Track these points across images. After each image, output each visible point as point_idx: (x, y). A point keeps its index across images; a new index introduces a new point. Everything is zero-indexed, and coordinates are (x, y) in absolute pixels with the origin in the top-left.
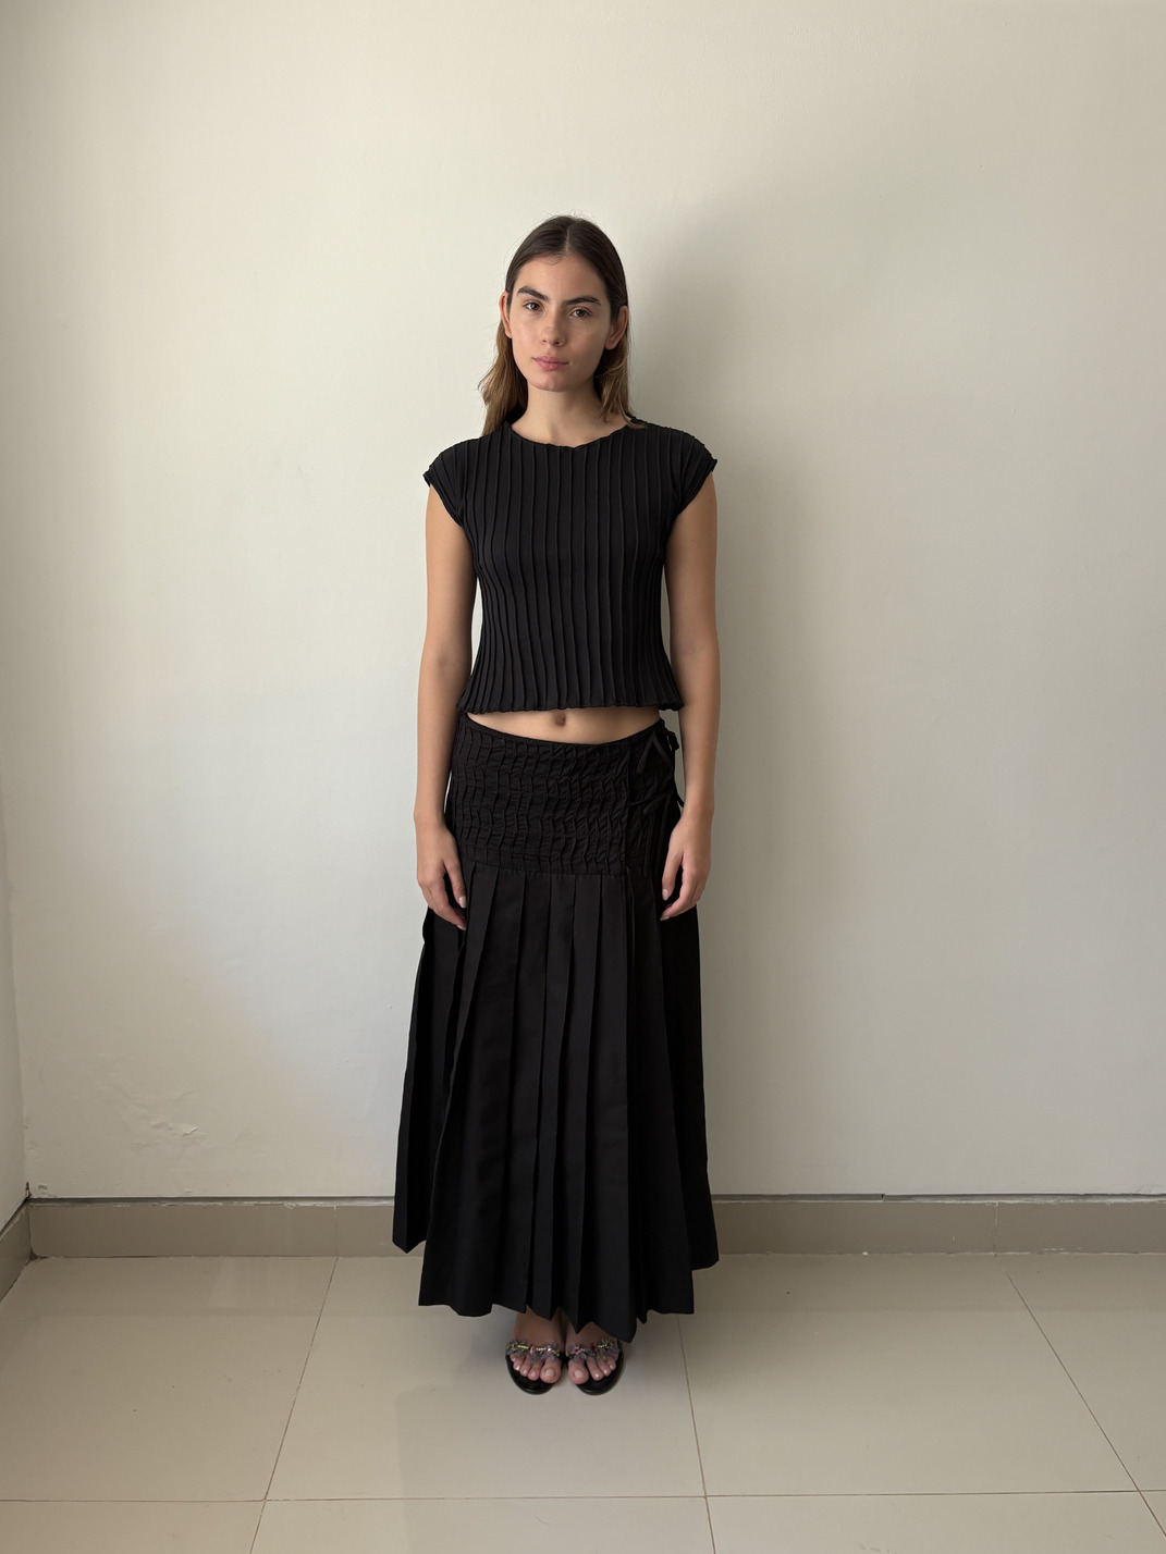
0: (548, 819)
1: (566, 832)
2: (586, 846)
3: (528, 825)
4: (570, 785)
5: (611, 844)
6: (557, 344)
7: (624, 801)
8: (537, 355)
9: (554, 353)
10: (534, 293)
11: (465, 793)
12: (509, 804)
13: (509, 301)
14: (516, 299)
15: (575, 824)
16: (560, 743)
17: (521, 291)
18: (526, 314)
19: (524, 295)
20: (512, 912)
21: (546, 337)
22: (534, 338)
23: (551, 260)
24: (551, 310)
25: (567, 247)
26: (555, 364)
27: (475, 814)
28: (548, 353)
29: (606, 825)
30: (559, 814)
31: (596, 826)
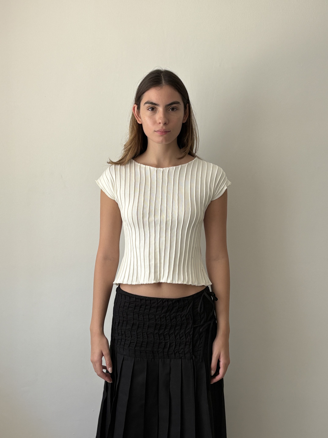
0: (156, 334)
1: (165, 340)
2: (174, 345)
3: (148, 337)
4: (166, 318)
5: (185, 345)
6: (165, 124)
7: (191, 325)
8: (157, 129)
9: (164, 128)
10: (152, 103)
11: (119, 323)
12: (138, 328)
13: (139, 108)
14: (143, 107)
15: (169, 335)
16: (160, 299)
17: (146, 103)
18: (149, 113)
19: (147, 105)
20: (141, 378)
21: (160, 121)
22: (155, 122)
23: (158, 88)
24: (160, 109)
25: (163, 82)
26: (165, 132)
27: (123, 333)
28: (162, 128)
29: (183, 336)
30: (161, 332)
31: (178, 337)
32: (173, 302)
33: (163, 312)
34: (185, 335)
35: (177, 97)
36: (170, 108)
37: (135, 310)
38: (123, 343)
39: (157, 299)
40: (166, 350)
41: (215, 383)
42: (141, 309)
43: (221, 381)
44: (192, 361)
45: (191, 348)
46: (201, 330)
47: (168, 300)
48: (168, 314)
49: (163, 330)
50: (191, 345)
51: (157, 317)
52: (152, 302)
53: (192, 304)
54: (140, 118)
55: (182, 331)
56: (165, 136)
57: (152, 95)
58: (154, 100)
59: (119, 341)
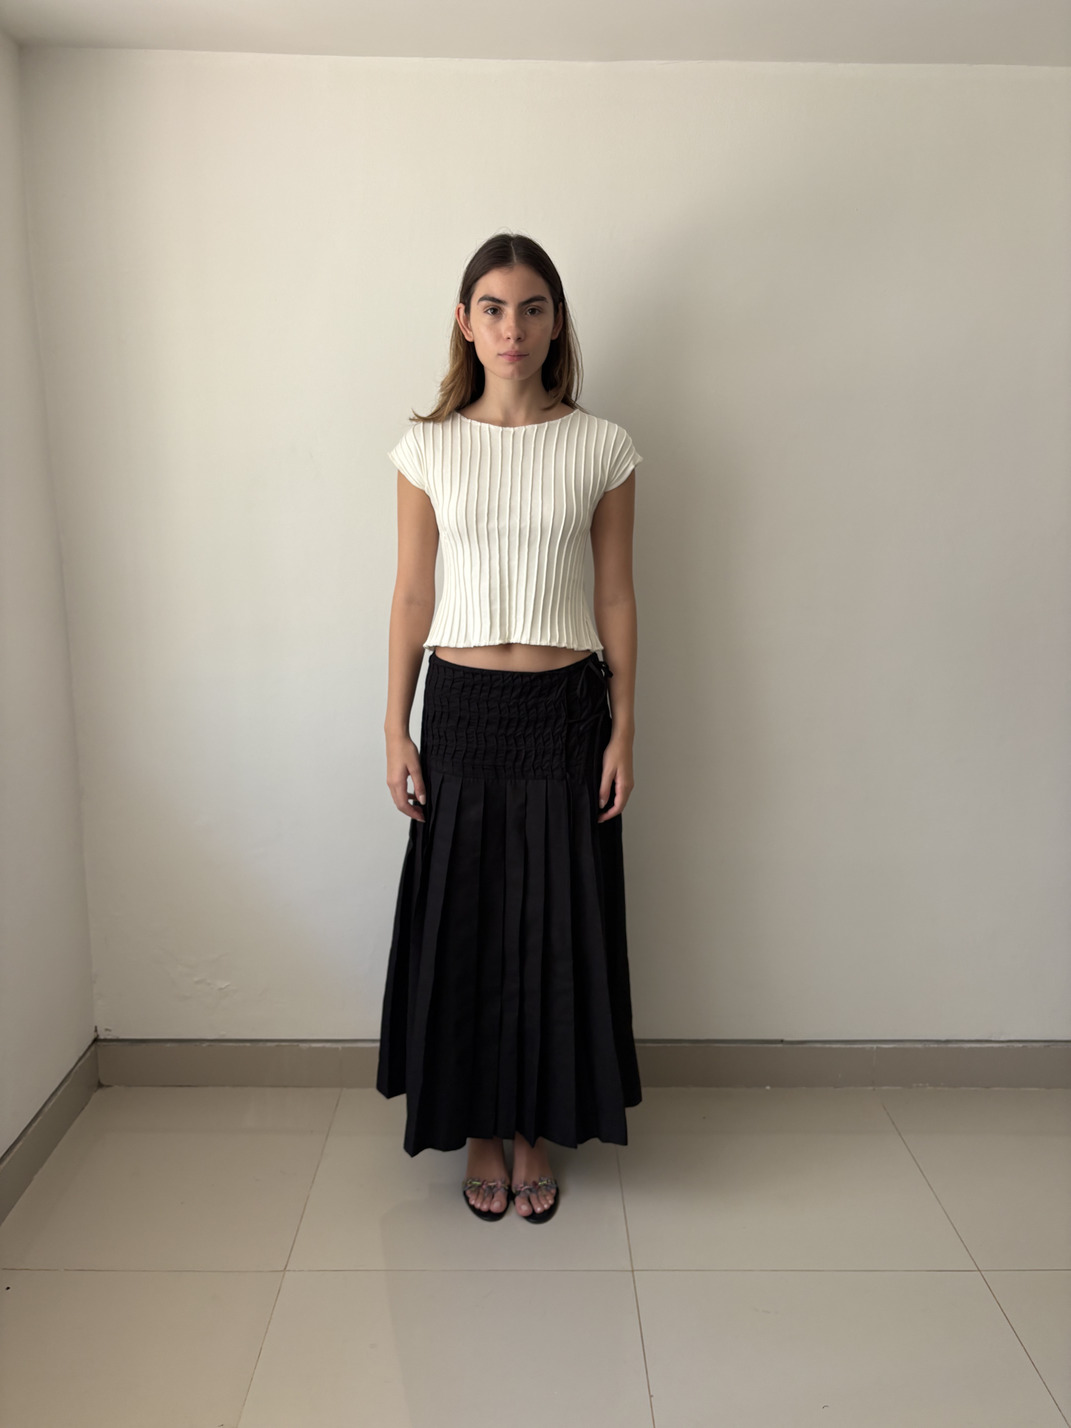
1: (516, 746)
2: (533, 756)
5: (554, 755)
6: (519, 340)
7: (563, 719)
8: (503, 351)
9: (517, 347)
10: (493, 299)
11: (434, 717)
12: (469, 724)
13: (467, 310)
14: (477, 307)
15: (524, 739)
16: (508, 672)
17: (482, 299)
18: (487, 318)
19: (484, 303)
20: (475, 813)
21: (509, 334)
22: (498, 337)
23: (504, 270)
24: (509, 311)
25: (515, 258)
26: (518, 357)
27: (442, 734)
28: (513, 348)
29: (549, 739)
30: (510, 731)
31: (541, 740)
32: (532, 677)
33: (514, 695)
34: (553, 737)
35: (541, 288)
36: (528, 308)
37: (464, 694)
38: (441, 752)
39: (503, 674)
40: (519, 763)
41: (606, 822)
42: (474, 691)
43: (618, 818)
44: (565, 782)
45: (563, 759)
46: (581, 728)
47: (522, 675)
48: (522, 700)
49: (514, 729)
50: (564, 755)
51: (502, 706)
52: (494, 678)
53: (565, 682)
54: (471, 330)
55: (549, 730)
56: (518, 363)
57: (494, 283)
58: (497, 293)
59: (435, 748)
